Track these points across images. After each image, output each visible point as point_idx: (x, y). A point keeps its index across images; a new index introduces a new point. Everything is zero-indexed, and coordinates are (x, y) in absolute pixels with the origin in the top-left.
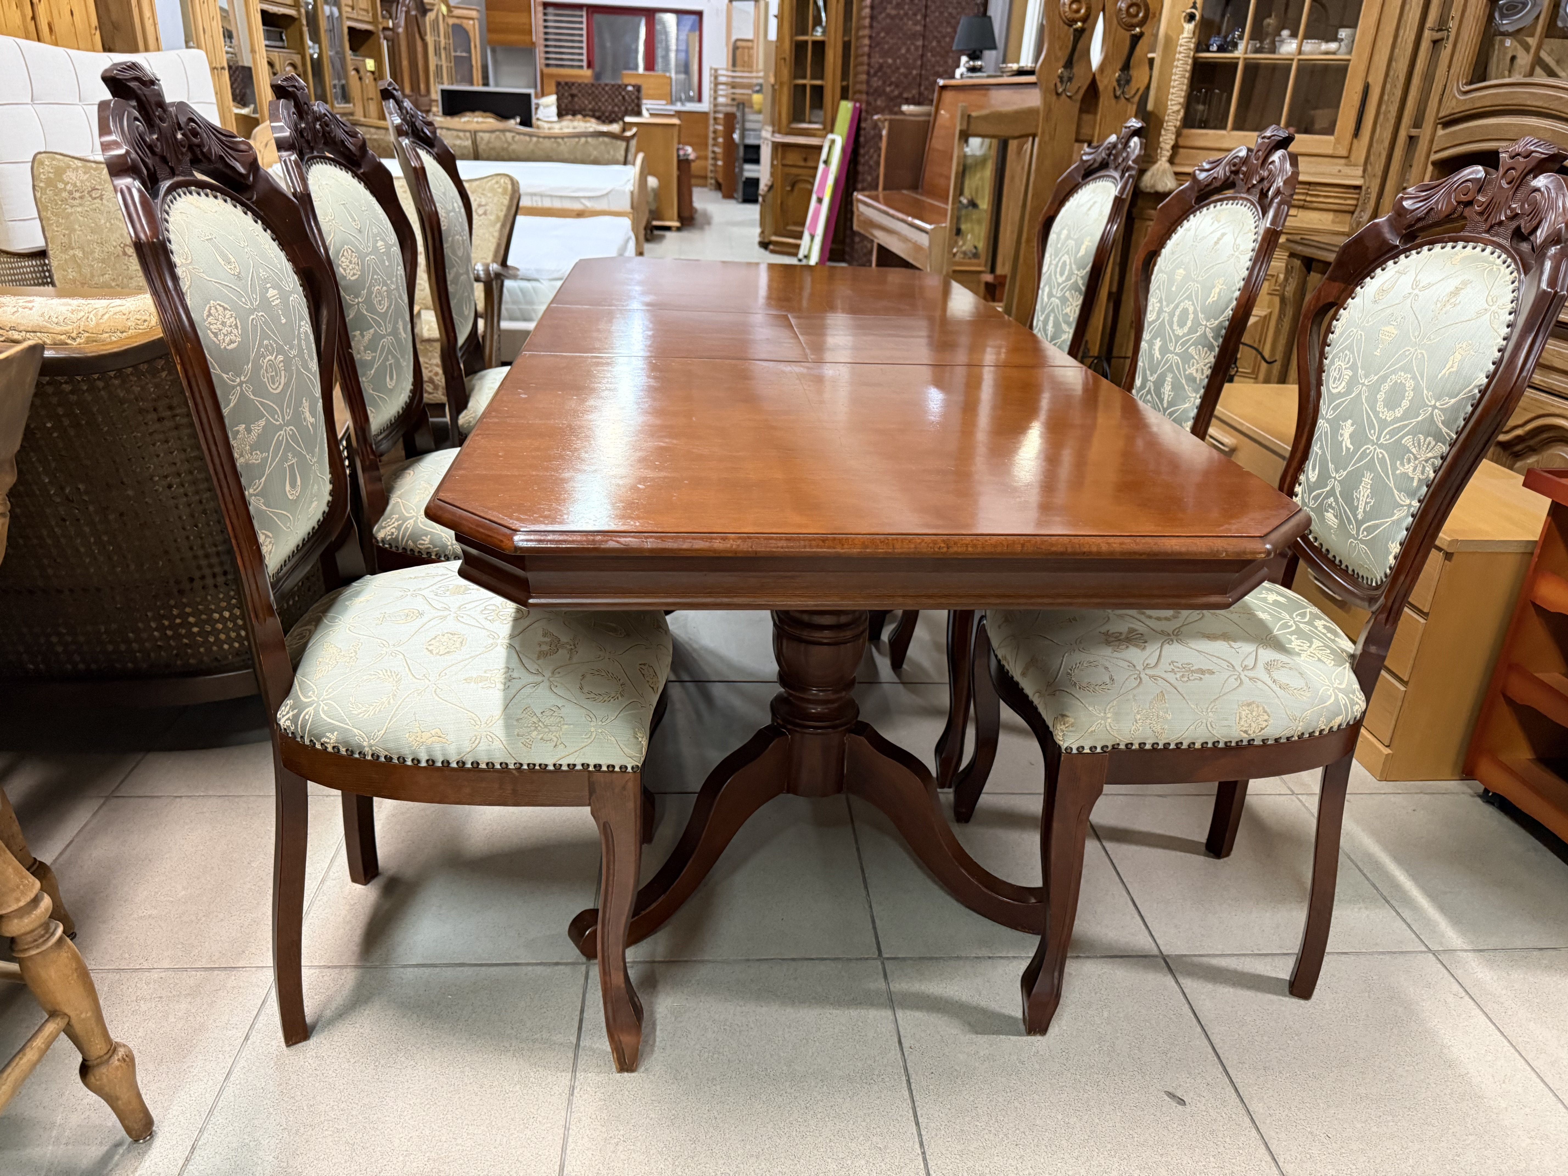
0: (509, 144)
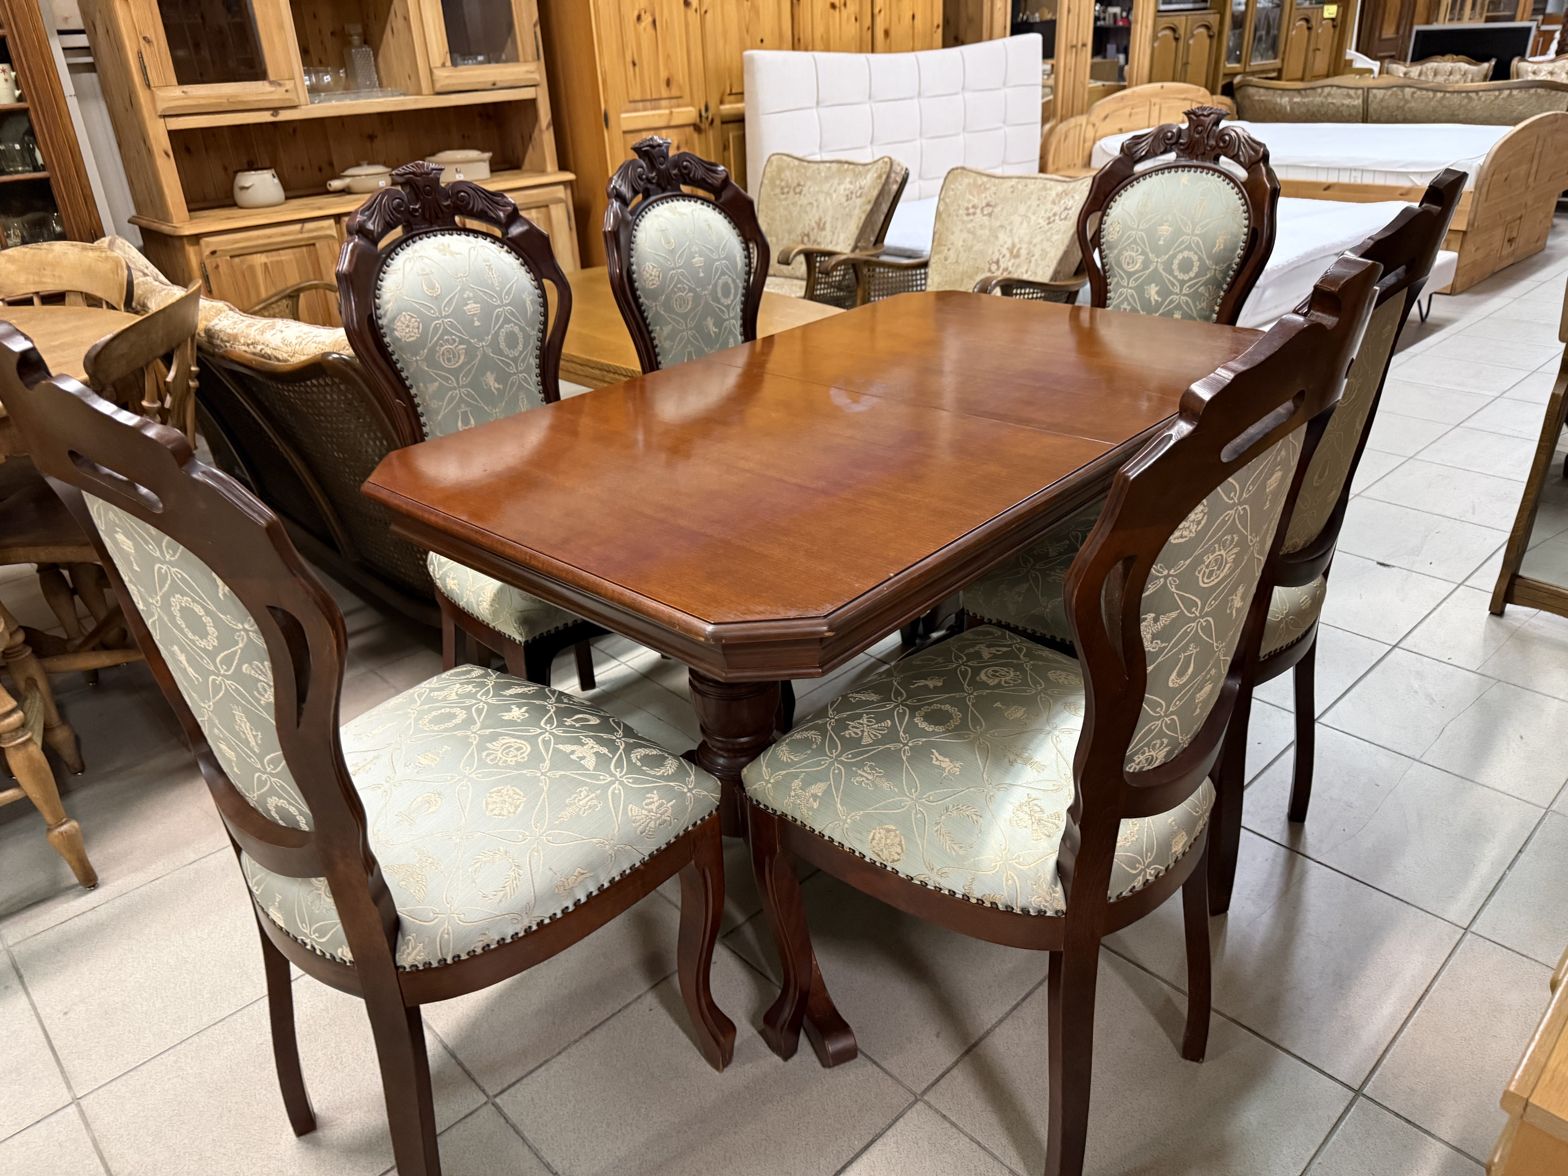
0: (1407, 102)
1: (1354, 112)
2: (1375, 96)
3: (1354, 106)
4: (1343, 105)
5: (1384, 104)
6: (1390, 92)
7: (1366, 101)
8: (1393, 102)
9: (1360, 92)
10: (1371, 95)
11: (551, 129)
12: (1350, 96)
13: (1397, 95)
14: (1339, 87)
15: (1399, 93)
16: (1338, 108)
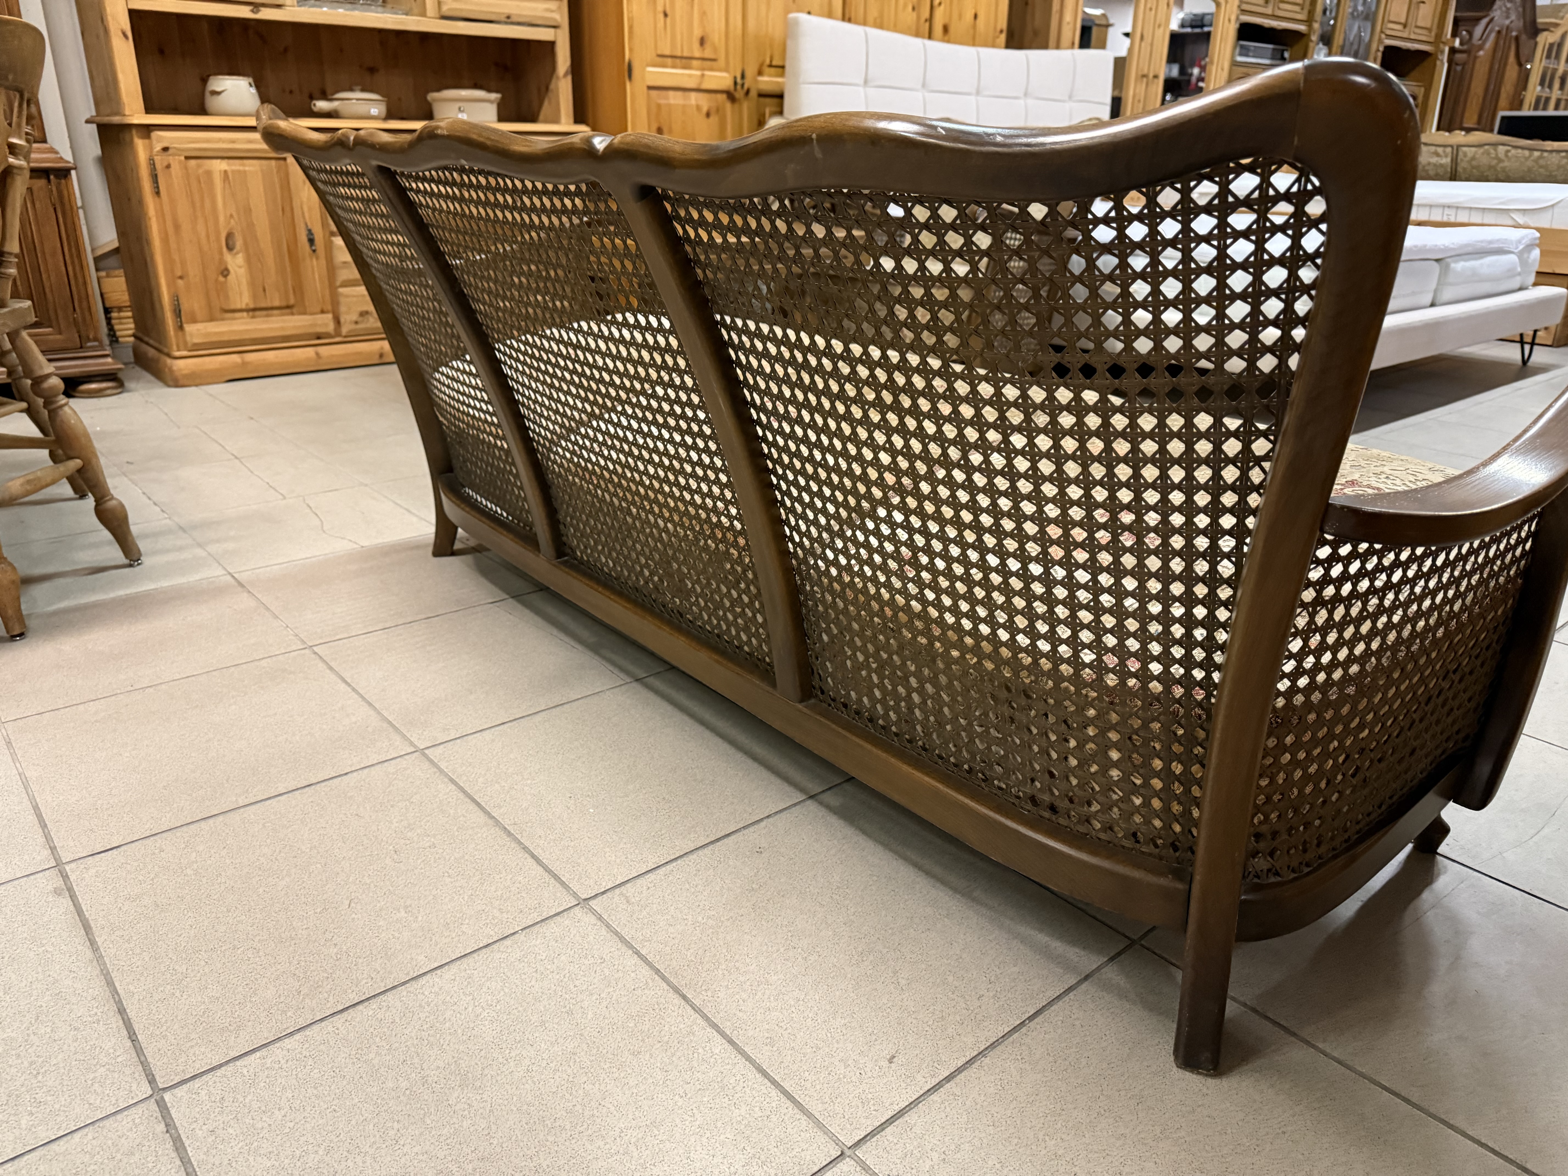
1: (1441, 171)
7: (1455, 161)
9: (1449, 150)
11: (569, 78)
12: (1438, 155)
13: (1489, 154)
14: (1425, 144)
15: (1492, 151)
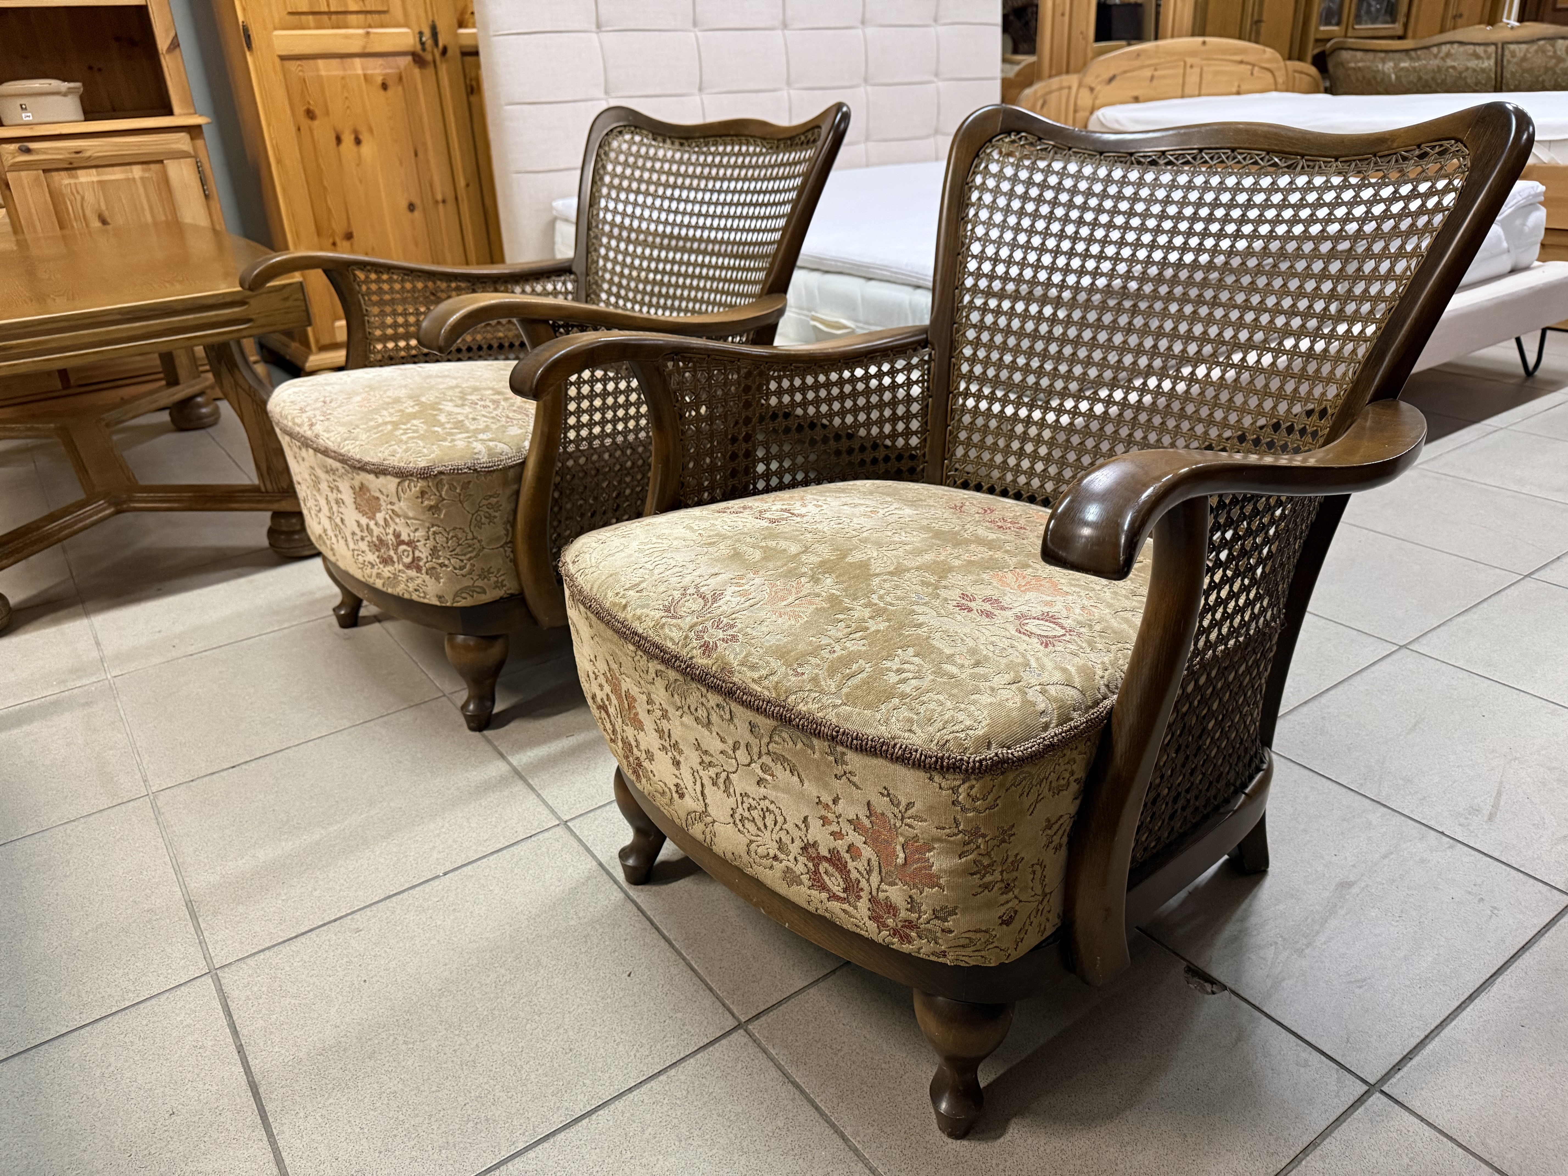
1: (1482, 78)
2: (1513, 55)
3: (1483, 70)
4: (1467, 69)
5: (1525, 65)
6: (1534, 48)
7: (1500, 63)
8: (1539, 61)
9: (1492, 49)
10: (1507, 53)
11: (178, 52)
12: (1477, 56)
13: (1544, 52)
14: (1461, 43)
15: (1549, 48)
16: (1460, 73)
